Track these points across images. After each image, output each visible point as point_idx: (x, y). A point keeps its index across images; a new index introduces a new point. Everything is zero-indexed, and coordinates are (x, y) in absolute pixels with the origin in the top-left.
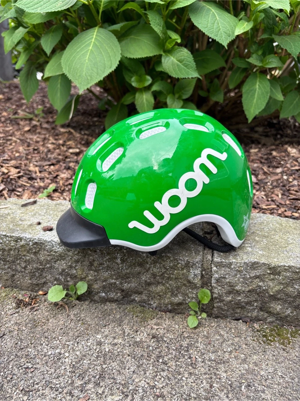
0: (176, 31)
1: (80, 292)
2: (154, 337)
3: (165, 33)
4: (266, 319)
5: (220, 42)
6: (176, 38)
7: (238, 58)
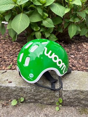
0: (46, 12)
1: (21, 101)
2: (45, 115)
3: (43, 14)
4: (80, 105)
5: (60, 16)
6: (47, 15)
7: (66, 19)
